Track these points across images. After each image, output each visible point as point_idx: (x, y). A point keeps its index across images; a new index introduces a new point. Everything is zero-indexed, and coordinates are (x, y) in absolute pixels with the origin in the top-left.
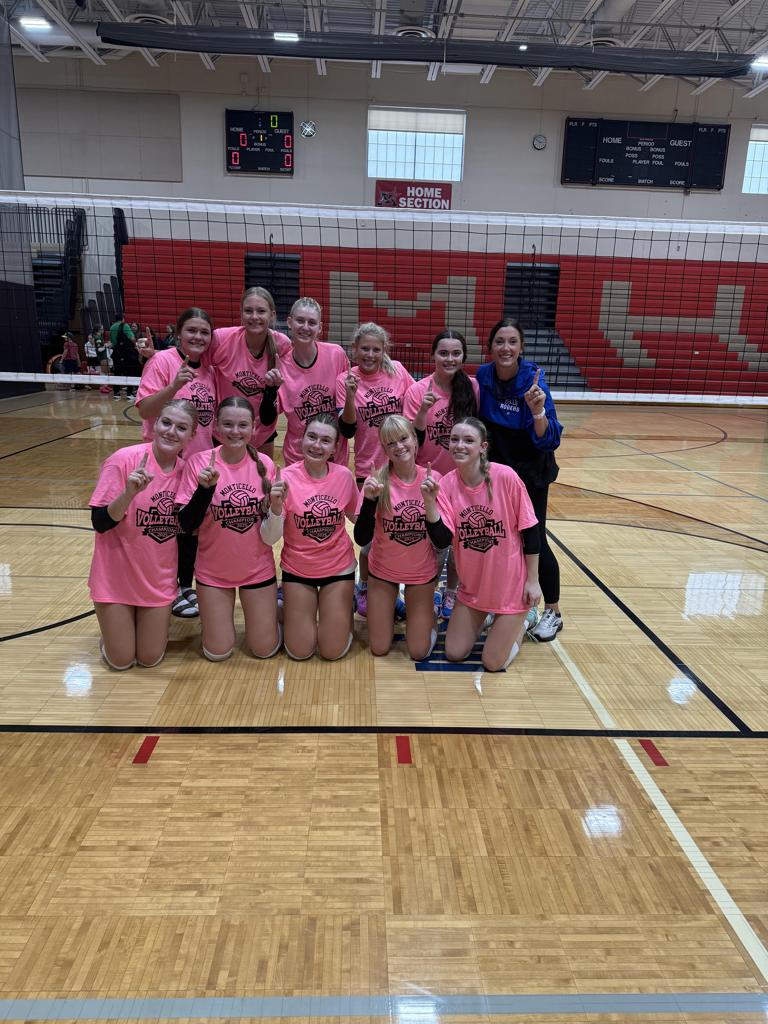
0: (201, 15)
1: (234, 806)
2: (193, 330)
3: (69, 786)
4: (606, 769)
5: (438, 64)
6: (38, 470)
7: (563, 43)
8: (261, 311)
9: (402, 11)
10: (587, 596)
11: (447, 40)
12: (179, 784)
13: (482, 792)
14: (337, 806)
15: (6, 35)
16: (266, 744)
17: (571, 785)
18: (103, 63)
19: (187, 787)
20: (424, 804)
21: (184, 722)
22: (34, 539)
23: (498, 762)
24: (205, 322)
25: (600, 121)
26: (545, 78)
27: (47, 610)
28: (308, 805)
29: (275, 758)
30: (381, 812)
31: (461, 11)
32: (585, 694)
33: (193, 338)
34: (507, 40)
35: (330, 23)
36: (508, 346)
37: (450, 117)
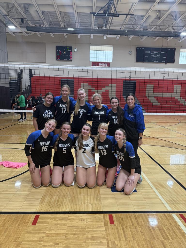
0: (51, 25)
1: (62, 241)
2: (49, 98)
3: (13, 234)
4: (172, 225)
5: (106, 35)
6: (9, 133)
7: (136, 30)
8: (66, 91)
9: (98, 23)
10: (155, 167)
11: (109, 29)
12: (45, 233)
13: (136, 234)
14: (93, 240)
15: (5, 29)
16: (71, 218)
17: (162, 231)
18: (28, 36)
19: (48, 234)
20: (120, 239)
21: (47, 210)
22: (7, 152)
23: (140, 223)
24: (52, 96)
25: (144, 48)
26: (131, 38)
27: (9, 173)
28: (84, 240)
29: (73, 223)
30: (107, 242)
31: (112, 23)
32: (160, 198)
33: (48, 100)
34: (123, 29)
35: (81, 26)
36: (131, 101)
37: (109, 47)
